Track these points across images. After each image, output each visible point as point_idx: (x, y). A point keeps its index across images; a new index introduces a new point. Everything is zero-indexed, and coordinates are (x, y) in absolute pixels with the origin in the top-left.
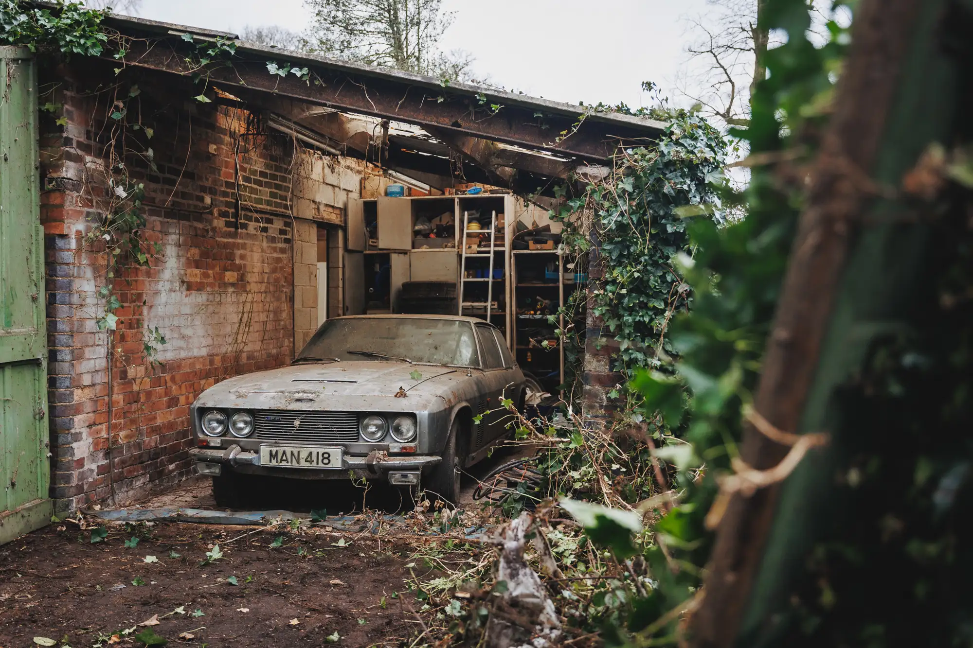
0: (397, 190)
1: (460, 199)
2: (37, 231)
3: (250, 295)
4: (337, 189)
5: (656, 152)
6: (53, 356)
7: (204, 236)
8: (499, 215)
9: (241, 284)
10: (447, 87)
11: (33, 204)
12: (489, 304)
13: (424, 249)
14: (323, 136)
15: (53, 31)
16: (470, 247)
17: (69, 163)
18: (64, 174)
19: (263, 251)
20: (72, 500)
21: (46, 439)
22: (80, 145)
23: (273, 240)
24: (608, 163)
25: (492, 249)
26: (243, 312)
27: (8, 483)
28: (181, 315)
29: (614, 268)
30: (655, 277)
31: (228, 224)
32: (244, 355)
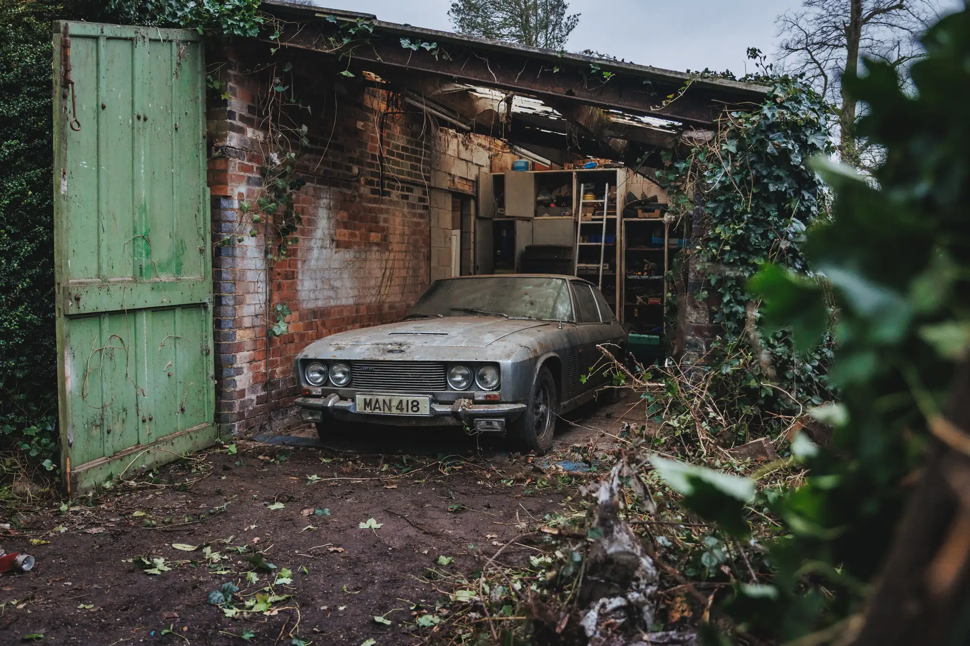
0: (522, 165)
1: (578, 173)
2: (204, 192)
3: (392, 254)
4: (470, 164)
5: (760, 115)
6: (218, 301)
7: (352, 202)
8: (612, 187)
9: (384, 244)
10: (563, 58)
11: (202, 169)
12: (601, 266)
13: (546, 217)
14: (454, 112)
15: (217, 15)
16: (585, 215)
17: (232, 134)
18: (228, 143)
19: (404, 216)
20: (234, 425)
21: (212, 372)
22: (242, 118)
23: (413, 206)
24: (713, 127)
25: (605, 217)
26: (386, 269)
27: (179, 409)
28: (330, 269)
29: (716, 225)
30: (755, 234)
31: (373, 192)
32: (386, 306)
